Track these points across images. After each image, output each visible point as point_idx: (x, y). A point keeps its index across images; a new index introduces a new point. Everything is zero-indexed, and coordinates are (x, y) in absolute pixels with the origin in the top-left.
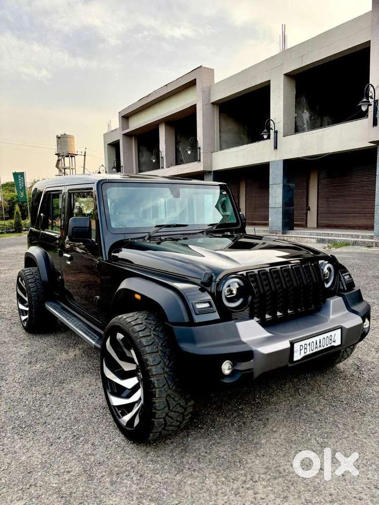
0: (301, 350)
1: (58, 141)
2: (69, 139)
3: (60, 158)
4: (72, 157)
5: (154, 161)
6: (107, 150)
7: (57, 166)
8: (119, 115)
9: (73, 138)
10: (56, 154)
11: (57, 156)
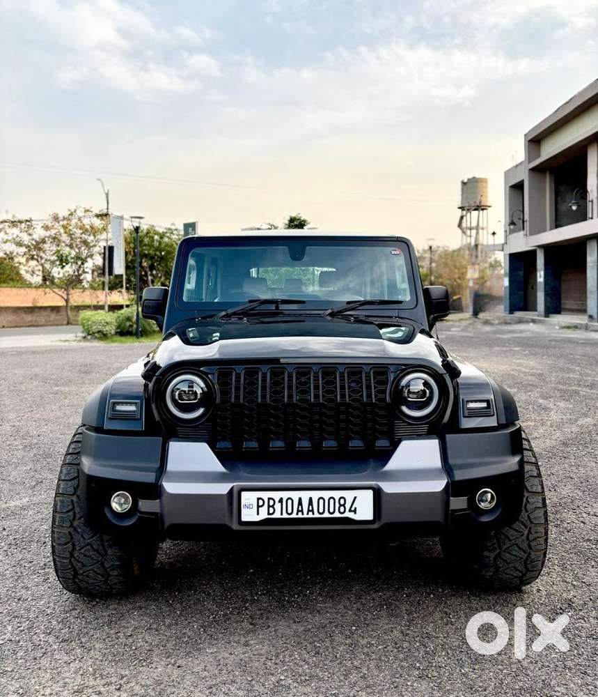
0: (259, 507)
1: (463, 189)
2: (479, 184)
3: (464, 212)
4: (483, 210)
5: (574, 208)
6: (508, 196)
7: (460, 225)
8: (525, 139)
9: (486, 182)
10: (459, 208)
11: (460, 210)
